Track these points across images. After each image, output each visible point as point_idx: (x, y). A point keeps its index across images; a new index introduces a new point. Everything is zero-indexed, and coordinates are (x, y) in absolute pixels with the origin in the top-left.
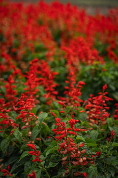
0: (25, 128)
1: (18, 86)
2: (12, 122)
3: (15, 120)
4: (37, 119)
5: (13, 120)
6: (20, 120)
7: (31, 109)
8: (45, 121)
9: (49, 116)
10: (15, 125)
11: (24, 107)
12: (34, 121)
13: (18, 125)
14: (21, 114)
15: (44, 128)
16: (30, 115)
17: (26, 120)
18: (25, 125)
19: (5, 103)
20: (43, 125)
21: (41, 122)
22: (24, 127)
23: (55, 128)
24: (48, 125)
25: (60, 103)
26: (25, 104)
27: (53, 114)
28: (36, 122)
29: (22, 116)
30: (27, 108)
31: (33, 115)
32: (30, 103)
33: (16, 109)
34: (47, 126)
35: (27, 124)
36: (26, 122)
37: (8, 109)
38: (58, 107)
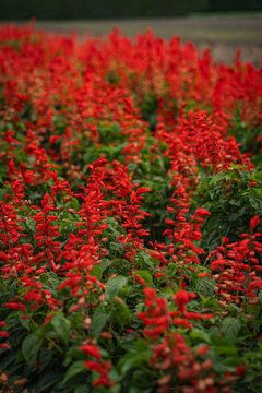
0: (77, 310)
1: (62, 217)
2: (47, 297)
3: (54, 292)
4: (104, 290)
5: (51, 291)
6: (65, 292)
7: (90, 267)
8: (122, 295)
9: (130, 283)
10: (55, 303)
11: (76, 263)
12: (97, 294)
13: (61, 303)
14: (68, 279)
15: (119, 310)
16: (89, 282)
17: (79, 292)
18: (76, 303)
19: (34, 255)
20: (117, 305)
21: (111, 297)
22: (74, 307)
23: (143, 310)
24: (127, 303)
25: (154, 256)
26: (78, 256)
27: (138, 280)
28: (102, 297)
29: (70, 283)
30: (81, 267)
31: (94, 281)
32: (89, 254)
33: (58, 267)
34: (125, 306)
35: (82, 301)
36: (79, 297)
37: (38, 268)
38: (151, 264)
